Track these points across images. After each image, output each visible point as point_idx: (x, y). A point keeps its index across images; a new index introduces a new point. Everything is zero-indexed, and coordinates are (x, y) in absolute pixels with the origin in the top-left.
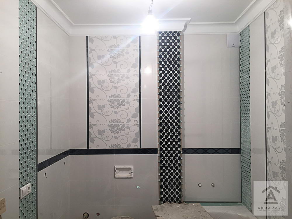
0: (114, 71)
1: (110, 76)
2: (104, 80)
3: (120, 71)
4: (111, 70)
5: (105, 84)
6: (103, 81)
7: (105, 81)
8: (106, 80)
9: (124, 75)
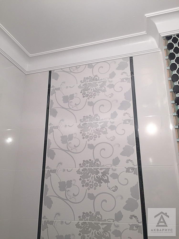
0: (90, 117)
1: (82, 127)
2: (72, 134)
3: (99, 117)
4: (84, 117)
5: (74, 142)
6: (71, 137)
7: (74, 136)
8: (75, 134)
9: (106, 123)
